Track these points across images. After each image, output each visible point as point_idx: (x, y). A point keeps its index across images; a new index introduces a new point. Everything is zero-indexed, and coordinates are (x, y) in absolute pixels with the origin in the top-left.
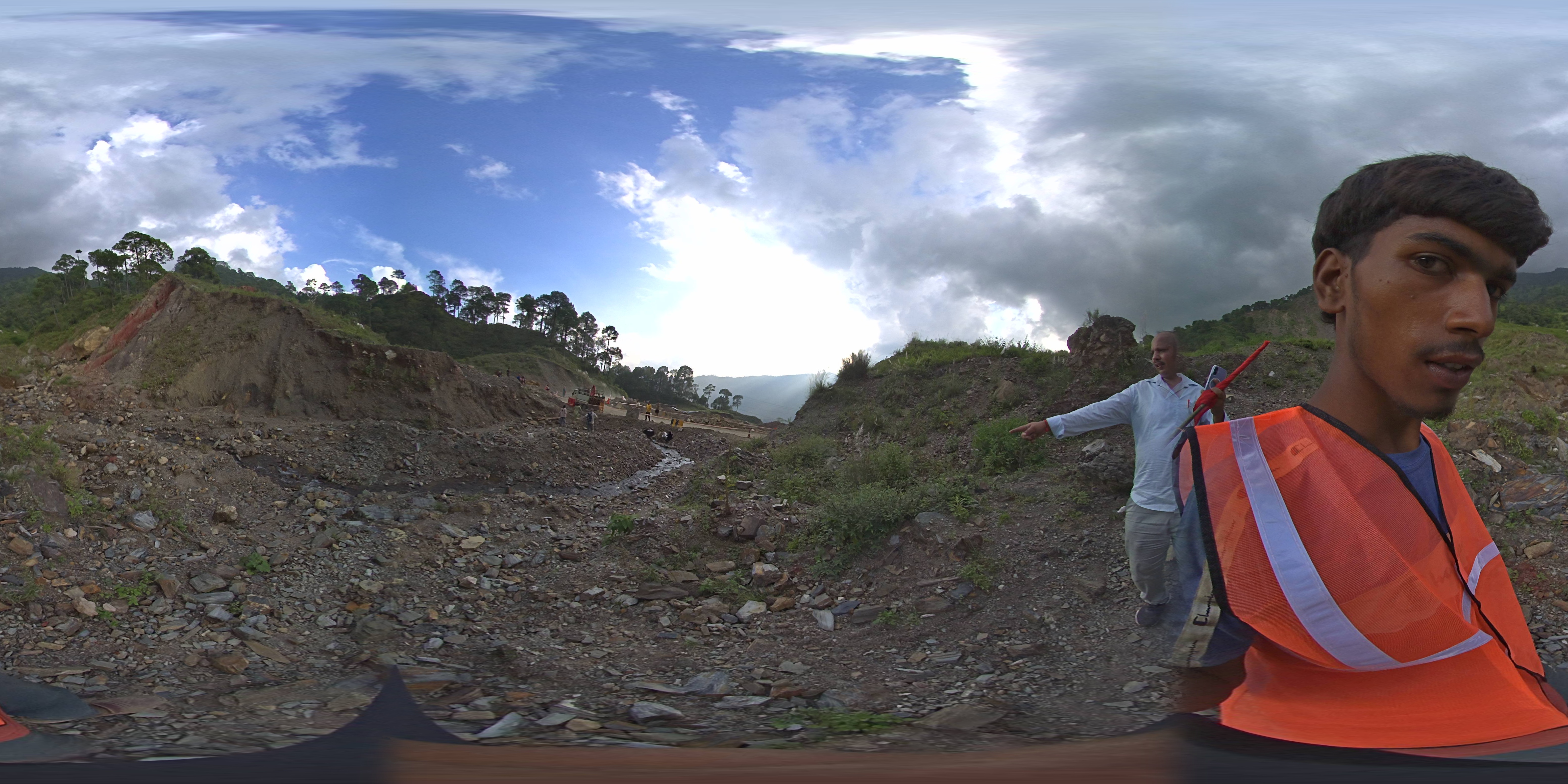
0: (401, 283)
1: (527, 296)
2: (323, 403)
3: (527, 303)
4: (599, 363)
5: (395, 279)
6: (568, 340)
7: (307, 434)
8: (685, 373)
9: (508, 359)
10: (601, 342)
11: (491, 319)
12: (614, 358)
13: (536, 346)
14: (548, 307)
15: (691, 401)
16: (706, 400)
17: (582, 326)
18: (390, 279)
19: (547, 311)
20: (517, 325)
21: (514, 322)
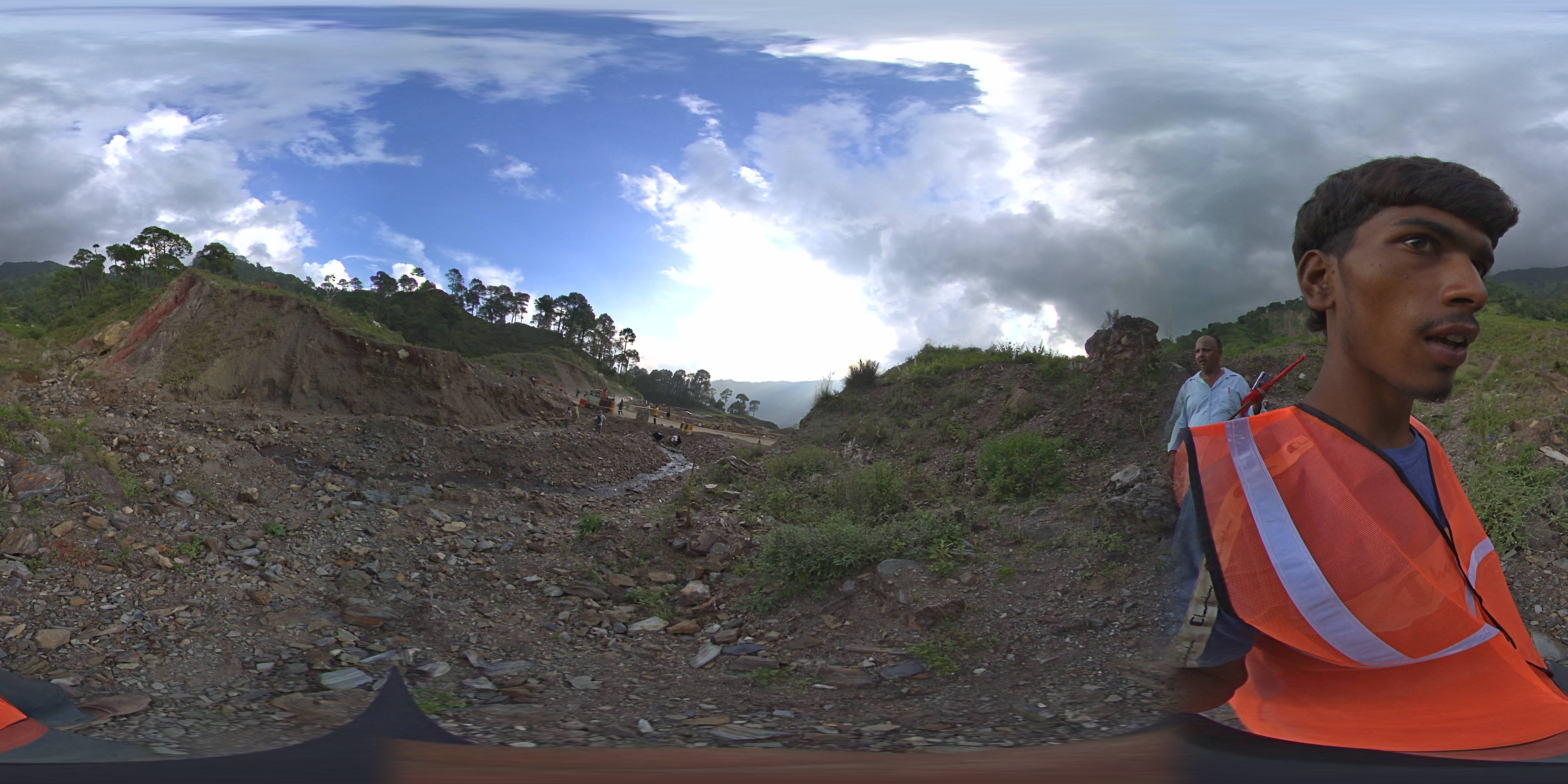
0: (421, 280)
1: (545, 296)
2: (337, 398)
3: (545, 304)
4: (616, 365)
5: (415, 277)
6: (586, 341)
7: (322, 427)
8: (703, 377)
9: (523, 359)
11: (509, 319)
12: (631, 361)
13: (552, 347)
14: (567, 308)
15: (708, 405)
16: (723, 404)
17: (600, 328)
18: (410, 276)
19: (565, 311)
20: (535, 325)
21: (532, 322)
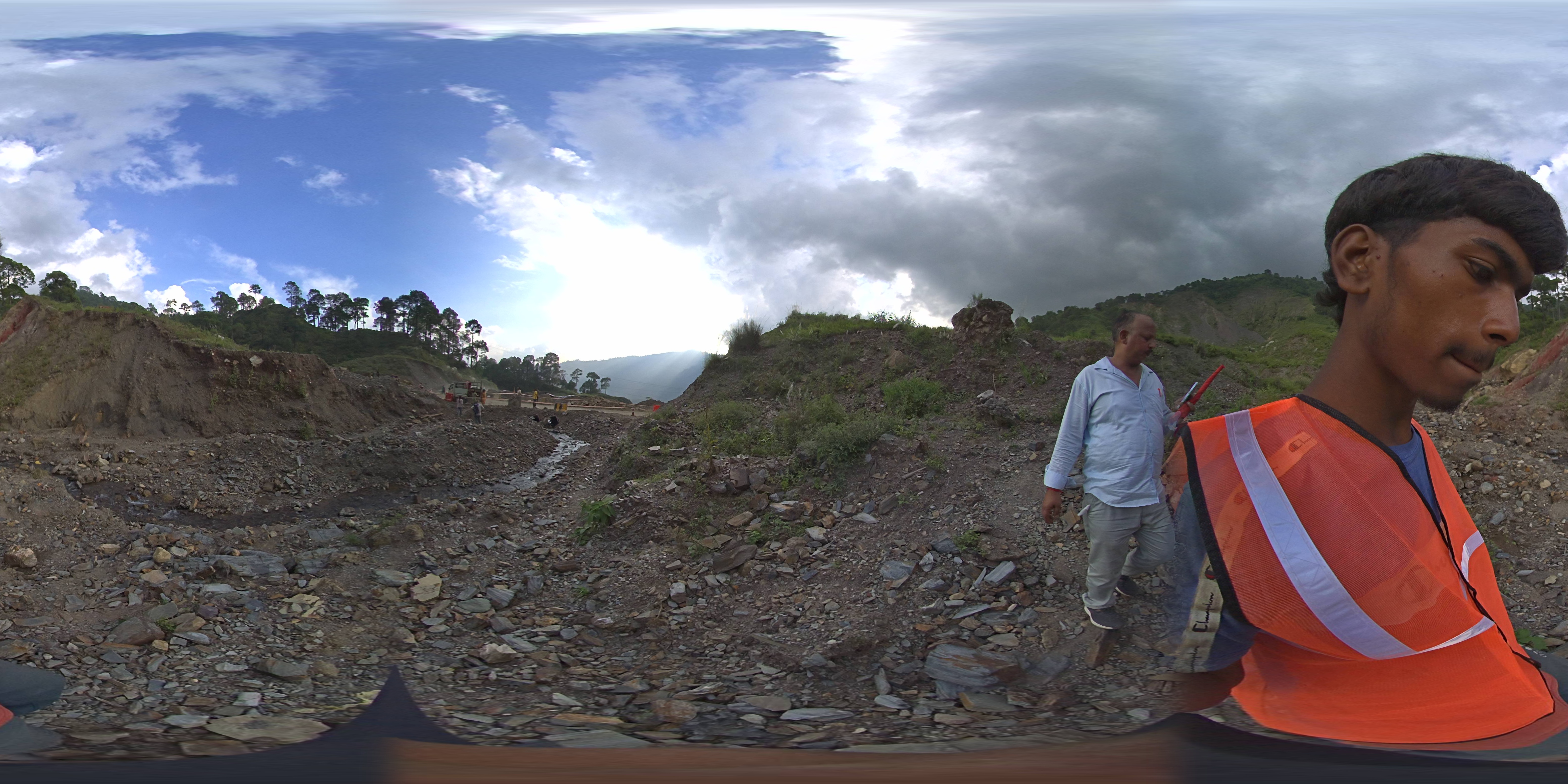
0: (258, 297)
1: (384, 299)
4: (464, 358)
5: (252, 295)
6: (432, 338)
8: (551, 360)
9: (374, 362)
11: (351, 325)
12: (480, 352)
13: (401, 347)
14: (408, 307)
15: (560, 387)
16: (574, 385)
17: (445, 323)
18: (247, 294)
19: (408, 311)
20: (378, 328)
21: (375, 326)
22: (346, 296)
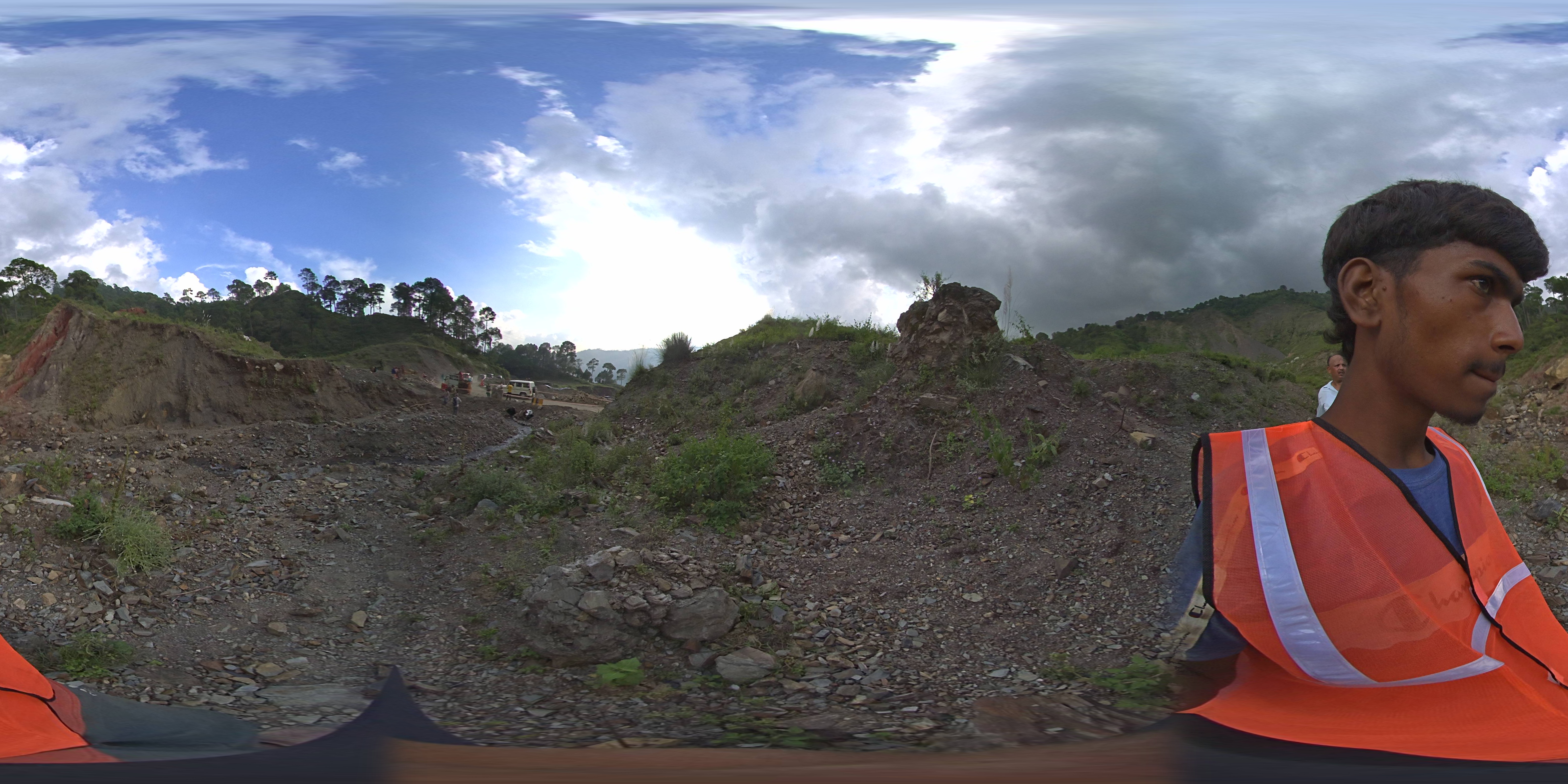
0: (275, 284)
1: (401, 284)
4: (480, 344)
5: (269, 281)
6: (448, 323)
8: (568, 348)
9: (388, 349)
10: (480, 324)
11: (368, 311)
13: (414, 334)
14: (425, 294)
15: (575, 376)
16: (591, 374)
17: (459, 309)
18: (264, 280)
19: (423, 297)
20: (396, 313)
21: (392, 311)
22: (362, 281)
